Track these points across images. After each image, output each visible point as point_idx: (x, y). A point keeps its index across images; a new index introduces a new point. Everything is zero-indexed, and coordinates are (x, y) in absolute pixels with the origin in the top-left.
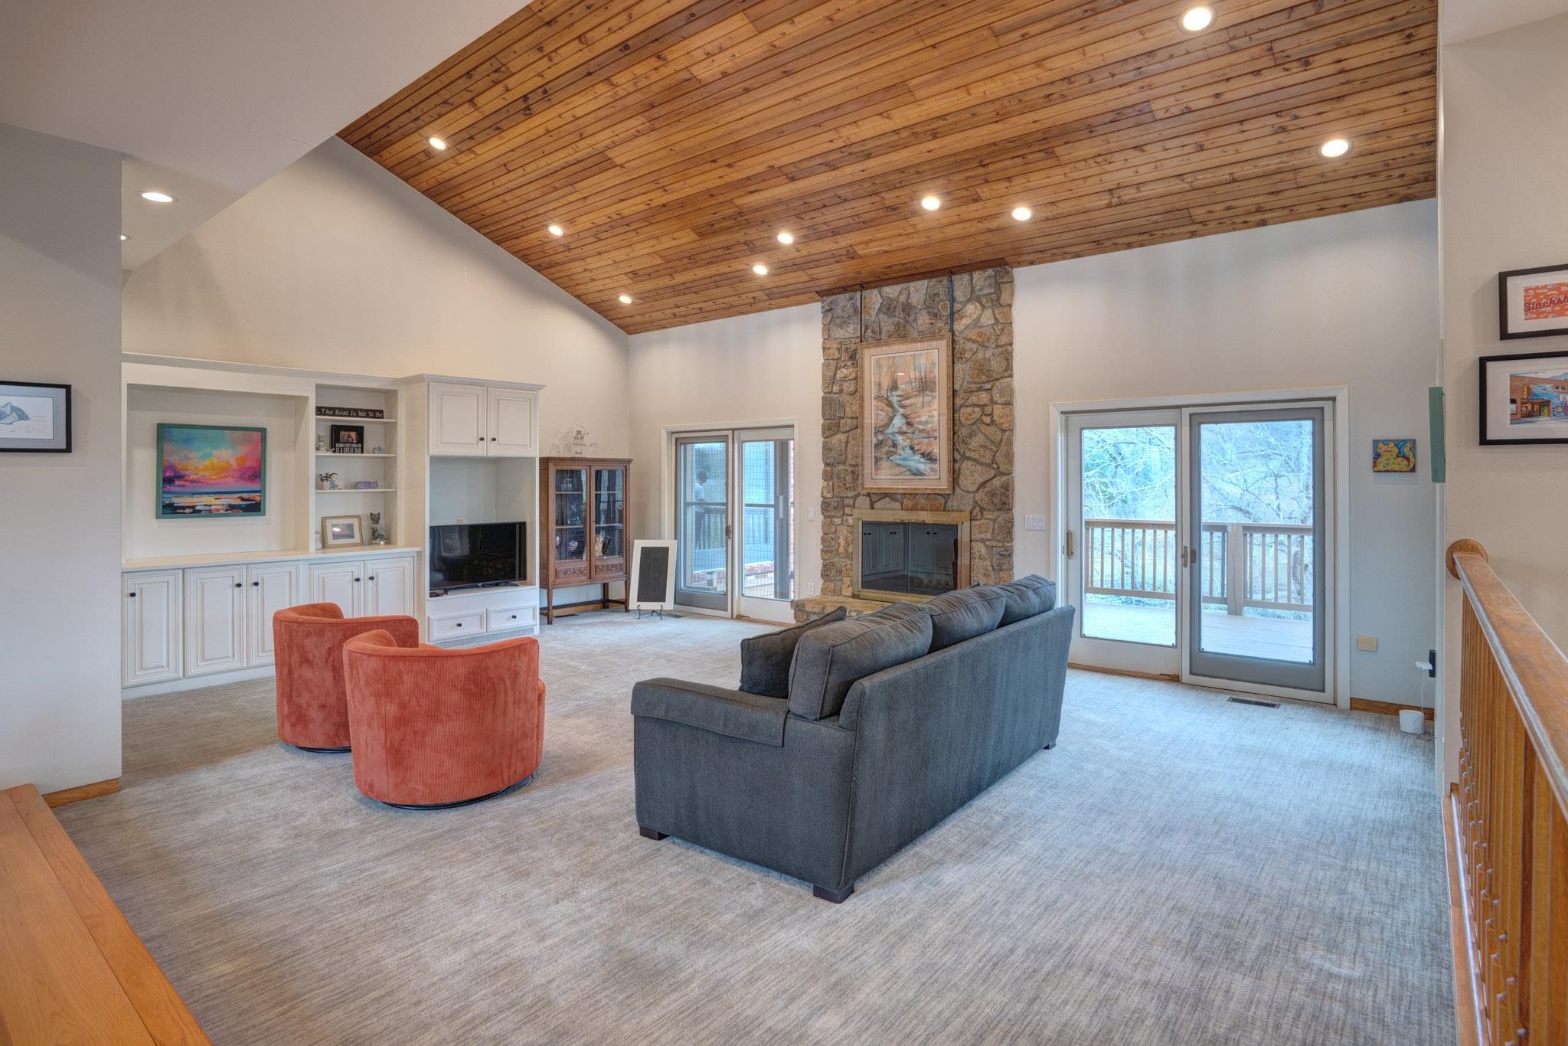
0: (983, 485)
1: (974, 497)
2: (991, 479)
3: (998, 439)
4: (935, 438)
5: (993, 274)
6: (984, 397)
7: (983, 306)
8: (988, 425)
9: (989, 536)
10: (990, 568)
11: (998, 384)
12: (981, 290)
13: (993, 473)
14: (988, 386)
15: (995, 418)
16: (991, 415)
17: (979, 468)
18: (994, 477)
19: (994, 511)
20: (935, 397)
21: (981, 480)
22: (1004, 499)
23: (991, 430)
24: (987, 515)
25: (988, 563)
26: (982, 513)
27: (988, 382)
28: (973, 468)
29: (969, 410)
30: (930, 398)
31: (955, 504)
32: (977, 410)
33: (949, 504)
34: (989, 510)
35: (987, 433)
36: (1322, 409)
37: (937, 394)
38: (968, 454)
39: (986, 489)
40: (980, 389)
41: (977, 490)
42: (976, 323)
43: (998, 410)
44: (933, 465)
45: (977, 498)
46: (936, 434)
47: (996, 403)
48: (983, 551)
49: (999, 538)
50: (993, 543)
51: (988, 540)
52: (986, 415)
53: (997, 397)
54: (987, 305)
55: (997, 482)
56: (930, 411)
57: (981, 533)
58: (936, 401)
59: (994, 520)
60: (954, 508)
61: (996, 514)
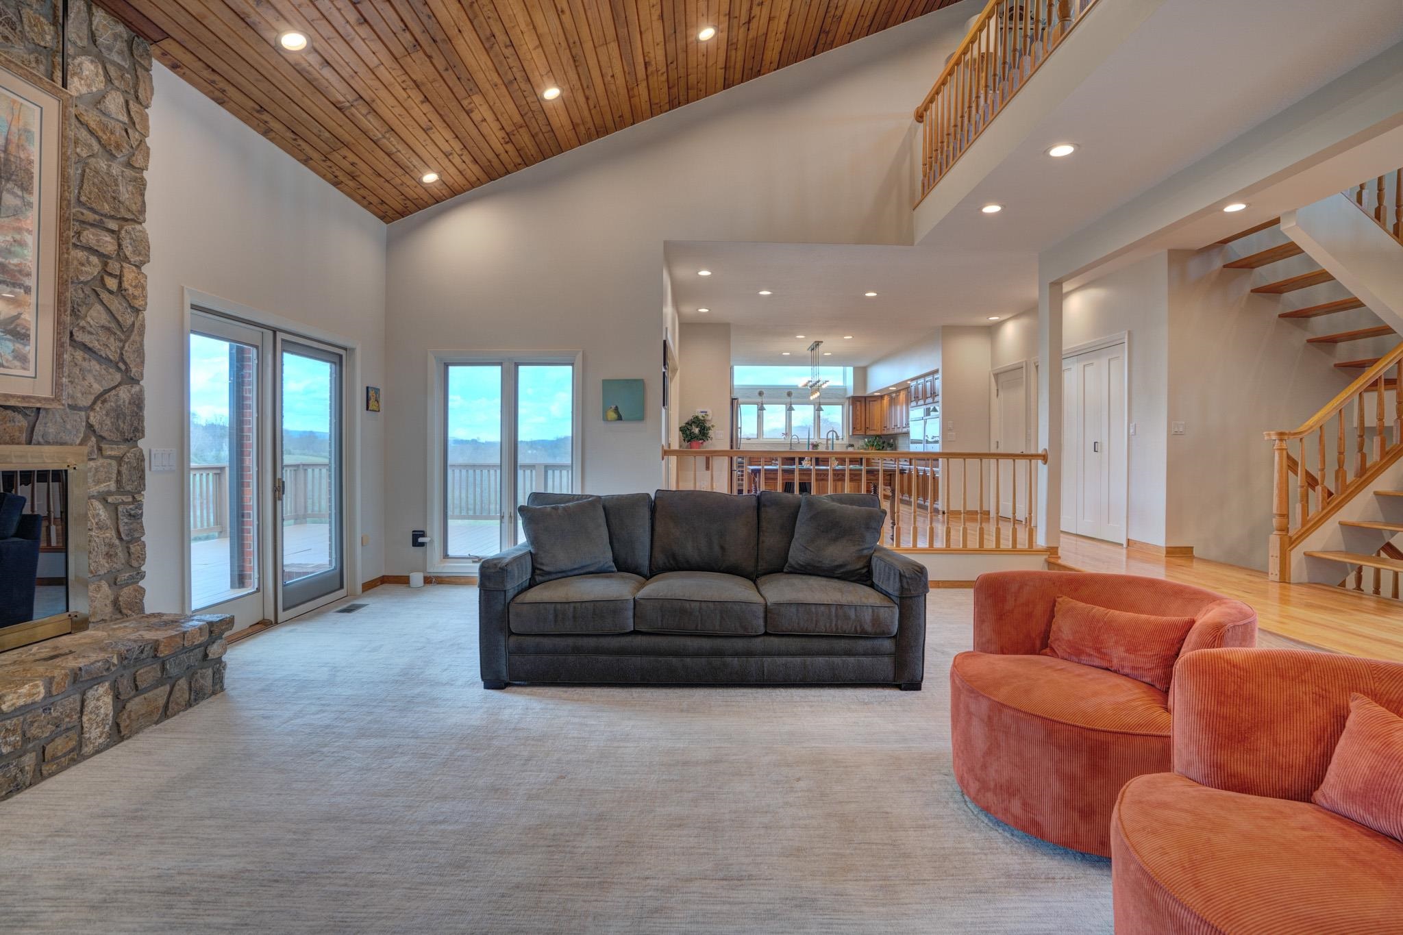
0: (101, 397)
1: (88, 418)
2: (114, 388)
3: (129, 322)
4: (27, 290)
5: (125, 36)
6: (107, 244)
7: (109, 80)
8: (111, 292)
9: (112, 486)
10: (117, 542)
11: (128, 227)
12: (110, 49)
13: (118, 377)
14: (113, 225)
15: (126, 285)
16: (120, 278)
17: (95, 366)
18: (119, 384)
19: (117, 443)
20: (30, 205)
21: (97, 388)
22: (136, 424)
23: (116, 304)
24: (109, 451)
25: (110, 534)
26: (100, 449)
27: (112, 217)
28: (85, 364)
29: (80, 254)
30: (18, 202)
31: (52, 430)
32: (94, 260)
33: (39, 428)
34: (112, 442)
35: (113, 308)
36: (341, 356)
37: (34, 199)
38: (80, 337)
39: (108, 405)
40: (99, 225)
41: (91, 408)
42: (98, 101)
43: (129, 275)
44: (18, 346)
45: (92, 420)
46: (31, 282)
47: (126, 259)
48: (103, 513)
49: (128, 488)
50: (119, 498)
51: (109, 493)
52: (110, 275)
53: (128, 250)
54: (116, 83)
55: (124, 394)
56: (19, 230)
57: (98, 482)
58: (33, 214)
59: (120, 460)
60: (50, 439)
61: (124, 447)
